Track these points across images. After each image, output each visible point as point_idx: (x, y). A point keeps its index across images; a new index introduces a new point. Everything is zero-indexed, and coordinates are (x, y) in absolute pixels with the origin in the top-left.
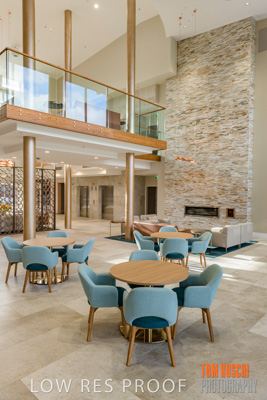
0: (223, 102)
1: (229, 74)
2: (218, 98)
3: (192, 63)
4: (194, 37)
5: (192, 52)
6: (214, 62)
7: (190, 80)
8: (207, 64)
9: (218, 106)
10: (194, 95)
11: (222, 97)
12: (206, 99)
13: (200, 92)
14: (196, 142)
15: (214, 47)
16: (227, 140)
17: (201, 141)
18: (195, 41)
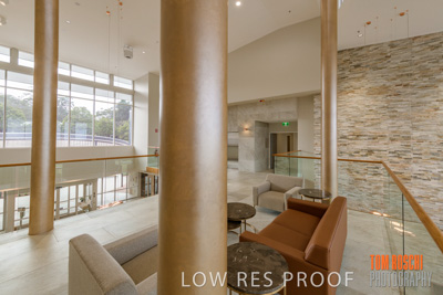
0: (416, 134)
1: (428, 99)
2: (406, 128)
3: (358, 79)
4: (361, 48)
5: (356, 66)
6: (398, 81)
7: (355, 99)
8: (382, 82)
9: (409, 138)
10: (362, 119)
11: (414, 128)
12: (382, 126)
13: (373, 117)
14: (367, 176)
15: (395, 62)
16: (428, 188)
17: (375, 178)
18: (360, 53)
